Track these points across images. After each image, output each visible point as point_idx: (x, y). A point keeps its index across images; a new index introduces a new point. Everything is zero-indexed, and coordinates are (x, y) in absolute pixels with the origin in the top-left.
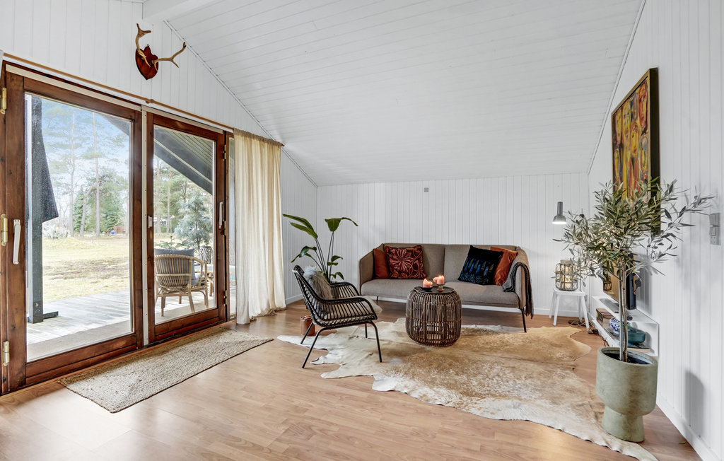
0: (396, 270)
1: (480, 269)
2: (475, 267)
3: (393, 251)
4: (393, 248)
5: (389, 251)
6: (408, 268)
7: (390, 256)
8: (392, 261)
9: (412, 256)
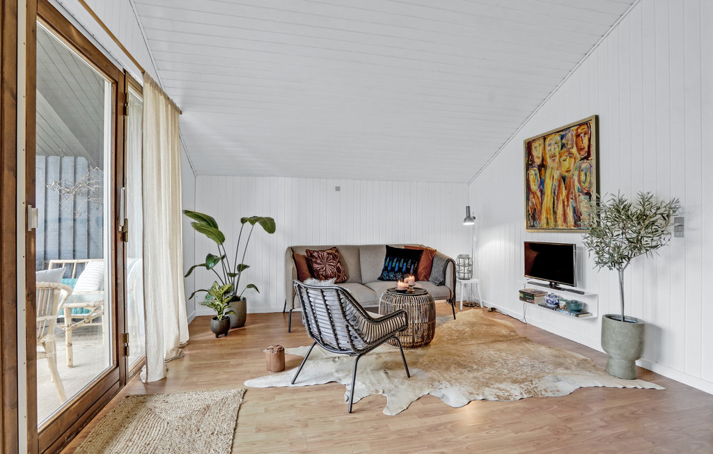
0: (322, 275)
1: (407, 268)
2: (401, 266)
3: (315, 254)
4: (314, 251)
5: (311, 254)
6: (333, 273)
7: (314, 260)
8: (316, 266)
9: (334, 259)
